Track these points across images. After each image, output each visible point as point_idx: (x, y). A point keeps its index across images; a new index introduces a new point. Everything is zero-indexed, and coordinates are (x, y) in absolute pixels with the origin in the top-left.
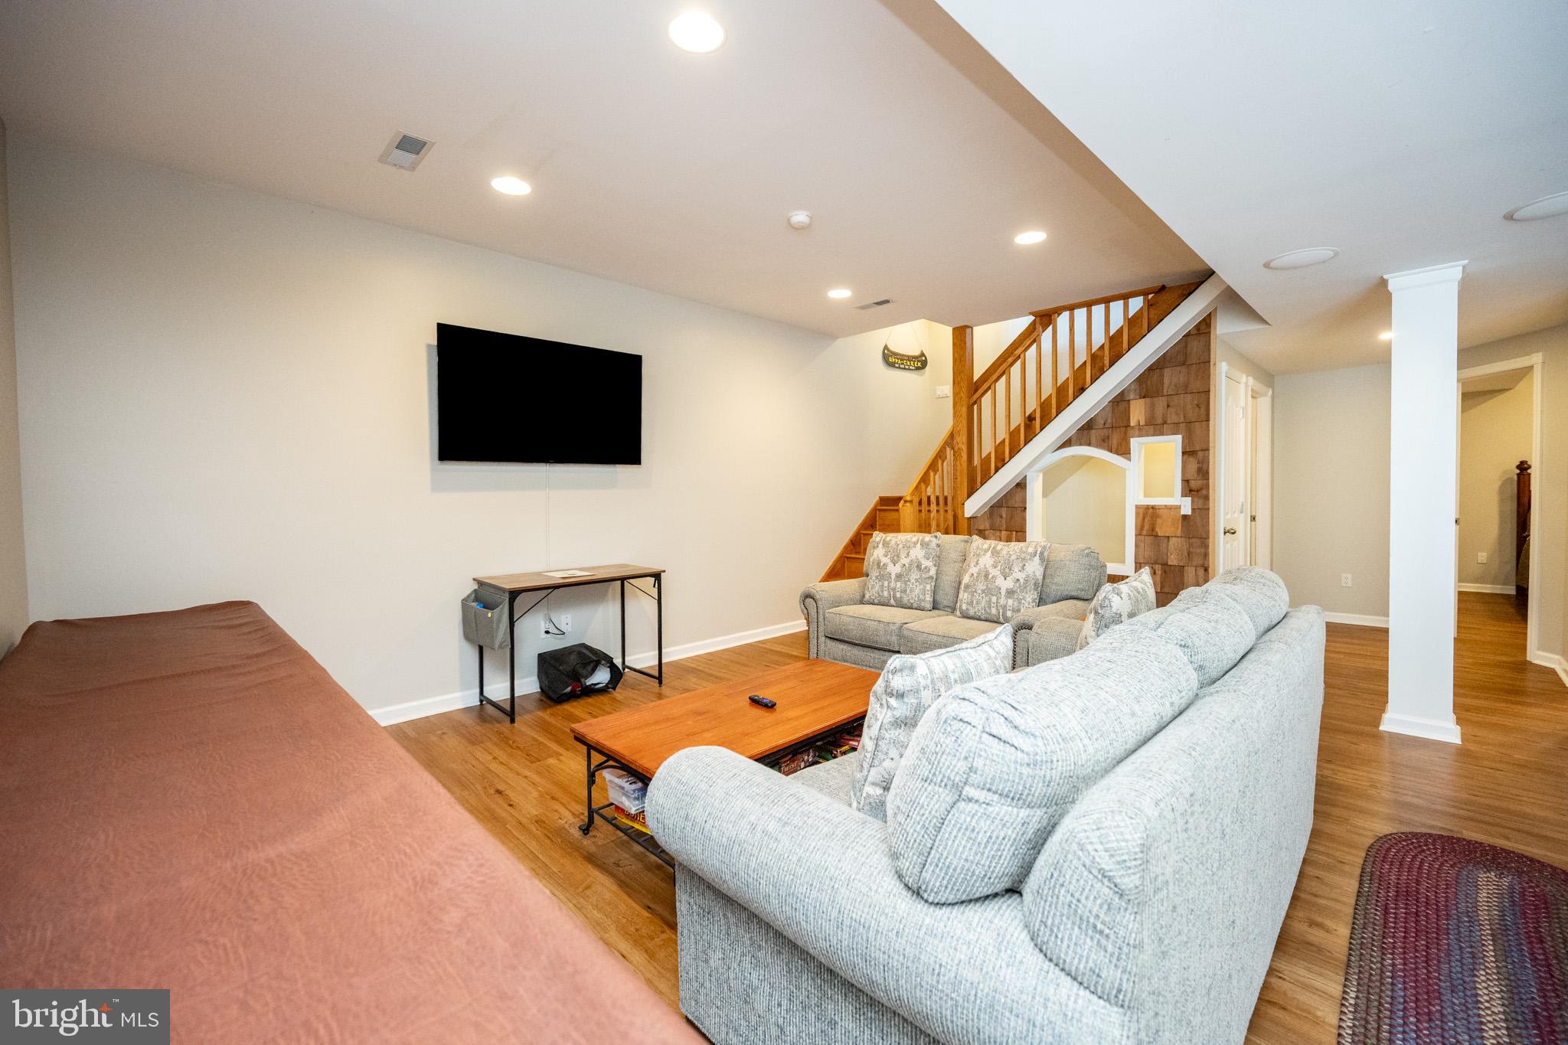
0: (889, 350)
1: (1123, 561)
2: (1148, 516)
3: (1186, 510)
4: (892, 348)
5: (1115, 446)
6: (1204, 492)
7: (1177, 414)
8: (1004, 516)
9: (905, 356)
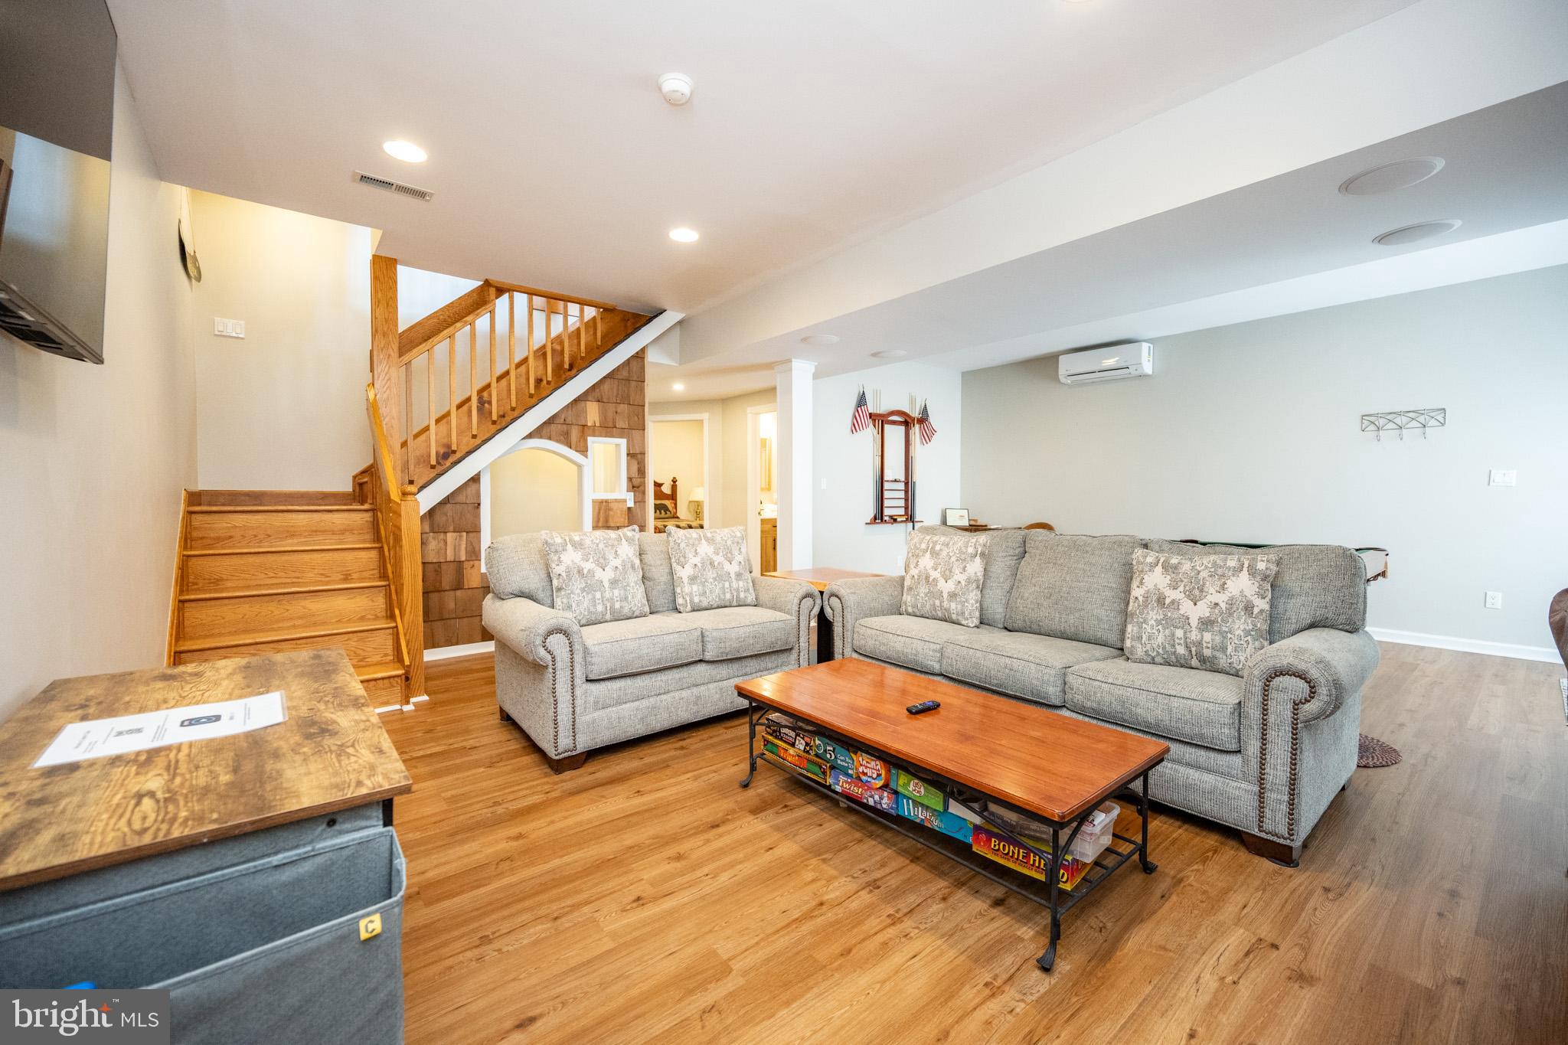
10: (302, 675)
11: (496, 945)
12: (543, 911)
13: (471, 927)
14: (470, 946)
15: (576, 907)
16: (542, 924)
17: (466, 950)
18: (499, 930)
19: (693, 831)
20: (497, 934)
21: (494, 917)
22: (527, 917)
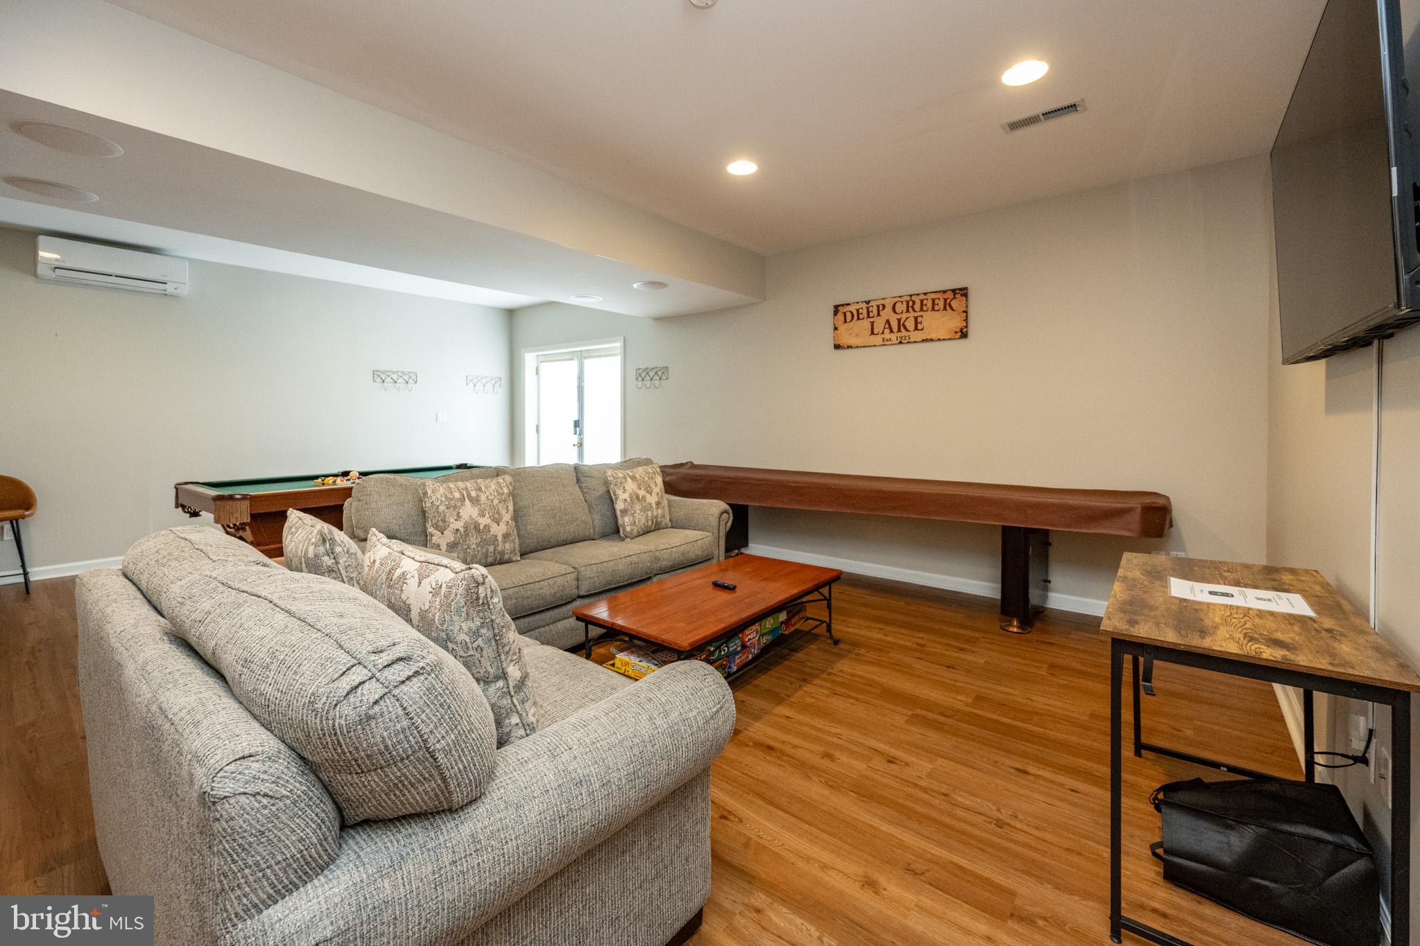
10: (1152, 608)
11: (998, 815)
12: (945, 806)
13: (998, 840)
14: (1013, 829)
15: (925, 790)
16: (956, 800)
17: (1018, 829)
18: (985, 821)
19: (785, 758)
20: (990, 820)
21: (978, 833)
22: (960, 813)
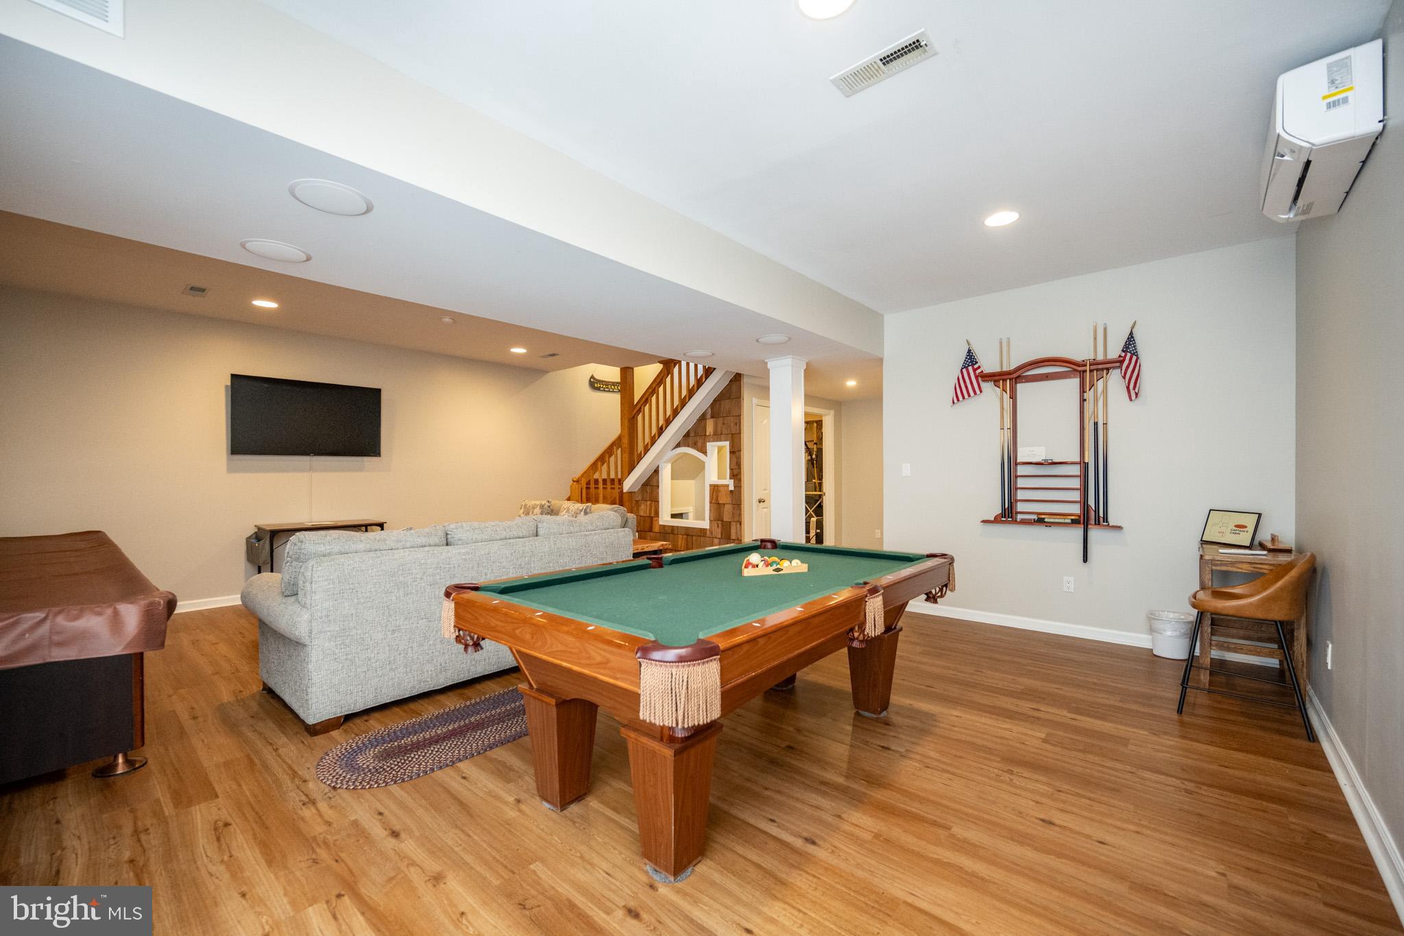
0: (594, 378)
1: (704, 520)
2: (715, 489)
3: (732, 488)
4: (598, 377)
5: (700, 449)
6: (739, 477)
7: (727, 429)
8: (648, 491)
9: (611, 382)
